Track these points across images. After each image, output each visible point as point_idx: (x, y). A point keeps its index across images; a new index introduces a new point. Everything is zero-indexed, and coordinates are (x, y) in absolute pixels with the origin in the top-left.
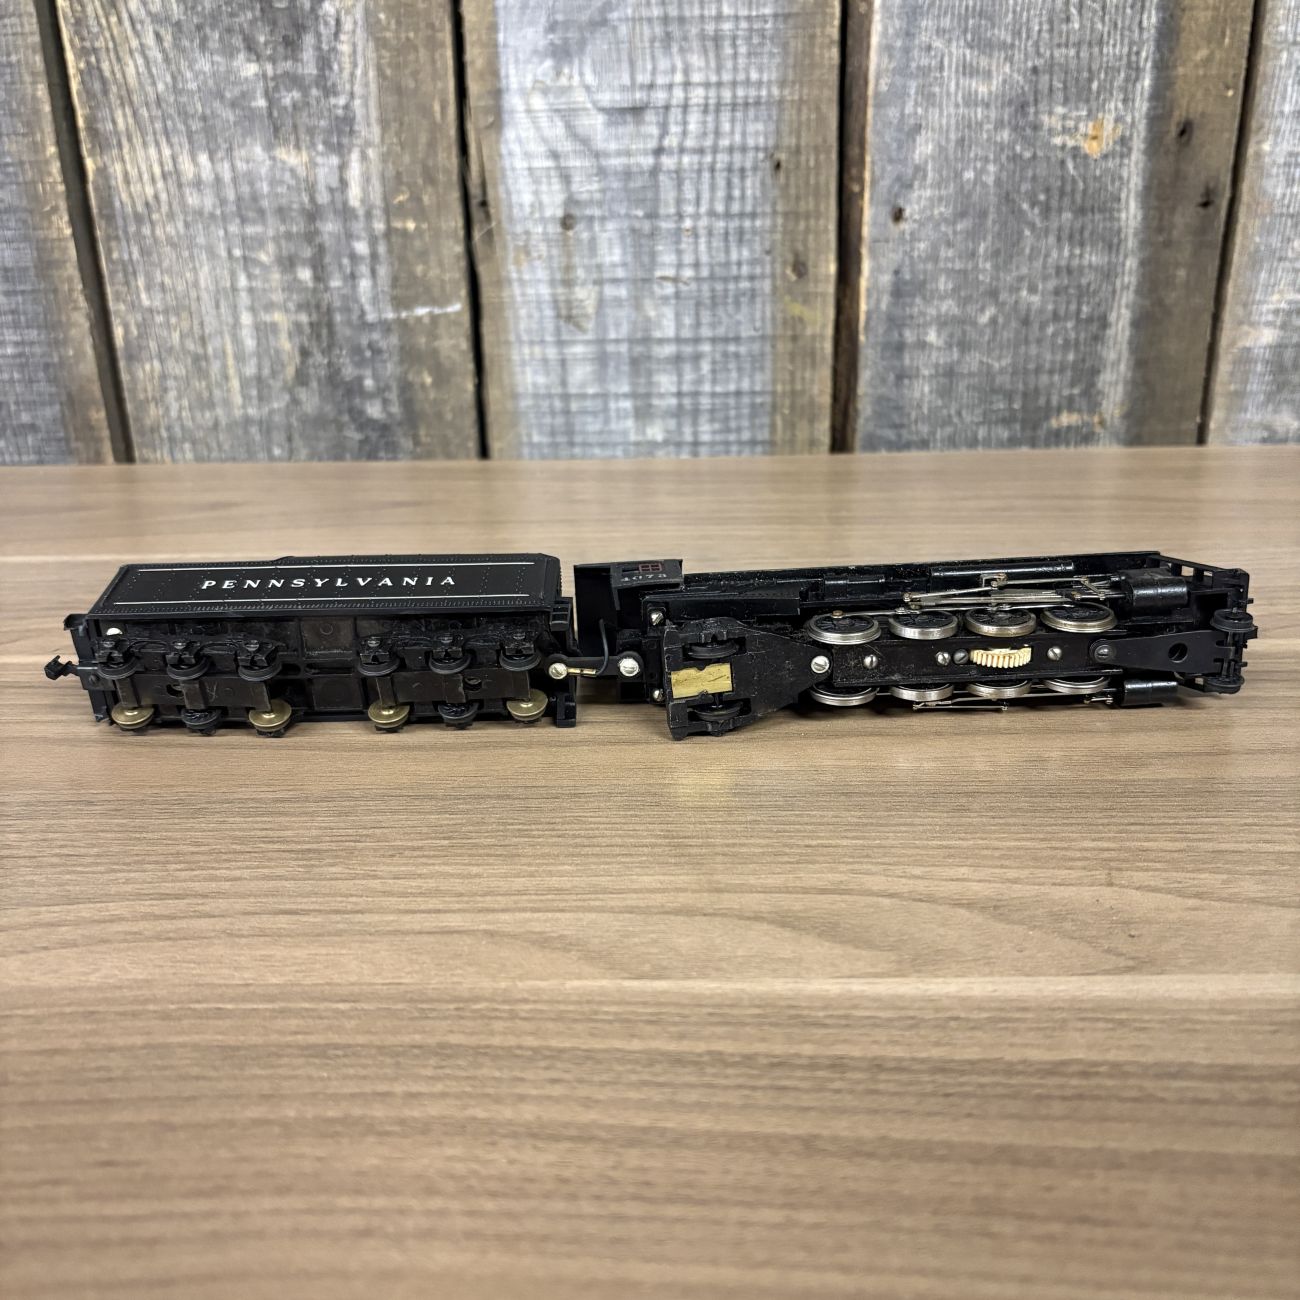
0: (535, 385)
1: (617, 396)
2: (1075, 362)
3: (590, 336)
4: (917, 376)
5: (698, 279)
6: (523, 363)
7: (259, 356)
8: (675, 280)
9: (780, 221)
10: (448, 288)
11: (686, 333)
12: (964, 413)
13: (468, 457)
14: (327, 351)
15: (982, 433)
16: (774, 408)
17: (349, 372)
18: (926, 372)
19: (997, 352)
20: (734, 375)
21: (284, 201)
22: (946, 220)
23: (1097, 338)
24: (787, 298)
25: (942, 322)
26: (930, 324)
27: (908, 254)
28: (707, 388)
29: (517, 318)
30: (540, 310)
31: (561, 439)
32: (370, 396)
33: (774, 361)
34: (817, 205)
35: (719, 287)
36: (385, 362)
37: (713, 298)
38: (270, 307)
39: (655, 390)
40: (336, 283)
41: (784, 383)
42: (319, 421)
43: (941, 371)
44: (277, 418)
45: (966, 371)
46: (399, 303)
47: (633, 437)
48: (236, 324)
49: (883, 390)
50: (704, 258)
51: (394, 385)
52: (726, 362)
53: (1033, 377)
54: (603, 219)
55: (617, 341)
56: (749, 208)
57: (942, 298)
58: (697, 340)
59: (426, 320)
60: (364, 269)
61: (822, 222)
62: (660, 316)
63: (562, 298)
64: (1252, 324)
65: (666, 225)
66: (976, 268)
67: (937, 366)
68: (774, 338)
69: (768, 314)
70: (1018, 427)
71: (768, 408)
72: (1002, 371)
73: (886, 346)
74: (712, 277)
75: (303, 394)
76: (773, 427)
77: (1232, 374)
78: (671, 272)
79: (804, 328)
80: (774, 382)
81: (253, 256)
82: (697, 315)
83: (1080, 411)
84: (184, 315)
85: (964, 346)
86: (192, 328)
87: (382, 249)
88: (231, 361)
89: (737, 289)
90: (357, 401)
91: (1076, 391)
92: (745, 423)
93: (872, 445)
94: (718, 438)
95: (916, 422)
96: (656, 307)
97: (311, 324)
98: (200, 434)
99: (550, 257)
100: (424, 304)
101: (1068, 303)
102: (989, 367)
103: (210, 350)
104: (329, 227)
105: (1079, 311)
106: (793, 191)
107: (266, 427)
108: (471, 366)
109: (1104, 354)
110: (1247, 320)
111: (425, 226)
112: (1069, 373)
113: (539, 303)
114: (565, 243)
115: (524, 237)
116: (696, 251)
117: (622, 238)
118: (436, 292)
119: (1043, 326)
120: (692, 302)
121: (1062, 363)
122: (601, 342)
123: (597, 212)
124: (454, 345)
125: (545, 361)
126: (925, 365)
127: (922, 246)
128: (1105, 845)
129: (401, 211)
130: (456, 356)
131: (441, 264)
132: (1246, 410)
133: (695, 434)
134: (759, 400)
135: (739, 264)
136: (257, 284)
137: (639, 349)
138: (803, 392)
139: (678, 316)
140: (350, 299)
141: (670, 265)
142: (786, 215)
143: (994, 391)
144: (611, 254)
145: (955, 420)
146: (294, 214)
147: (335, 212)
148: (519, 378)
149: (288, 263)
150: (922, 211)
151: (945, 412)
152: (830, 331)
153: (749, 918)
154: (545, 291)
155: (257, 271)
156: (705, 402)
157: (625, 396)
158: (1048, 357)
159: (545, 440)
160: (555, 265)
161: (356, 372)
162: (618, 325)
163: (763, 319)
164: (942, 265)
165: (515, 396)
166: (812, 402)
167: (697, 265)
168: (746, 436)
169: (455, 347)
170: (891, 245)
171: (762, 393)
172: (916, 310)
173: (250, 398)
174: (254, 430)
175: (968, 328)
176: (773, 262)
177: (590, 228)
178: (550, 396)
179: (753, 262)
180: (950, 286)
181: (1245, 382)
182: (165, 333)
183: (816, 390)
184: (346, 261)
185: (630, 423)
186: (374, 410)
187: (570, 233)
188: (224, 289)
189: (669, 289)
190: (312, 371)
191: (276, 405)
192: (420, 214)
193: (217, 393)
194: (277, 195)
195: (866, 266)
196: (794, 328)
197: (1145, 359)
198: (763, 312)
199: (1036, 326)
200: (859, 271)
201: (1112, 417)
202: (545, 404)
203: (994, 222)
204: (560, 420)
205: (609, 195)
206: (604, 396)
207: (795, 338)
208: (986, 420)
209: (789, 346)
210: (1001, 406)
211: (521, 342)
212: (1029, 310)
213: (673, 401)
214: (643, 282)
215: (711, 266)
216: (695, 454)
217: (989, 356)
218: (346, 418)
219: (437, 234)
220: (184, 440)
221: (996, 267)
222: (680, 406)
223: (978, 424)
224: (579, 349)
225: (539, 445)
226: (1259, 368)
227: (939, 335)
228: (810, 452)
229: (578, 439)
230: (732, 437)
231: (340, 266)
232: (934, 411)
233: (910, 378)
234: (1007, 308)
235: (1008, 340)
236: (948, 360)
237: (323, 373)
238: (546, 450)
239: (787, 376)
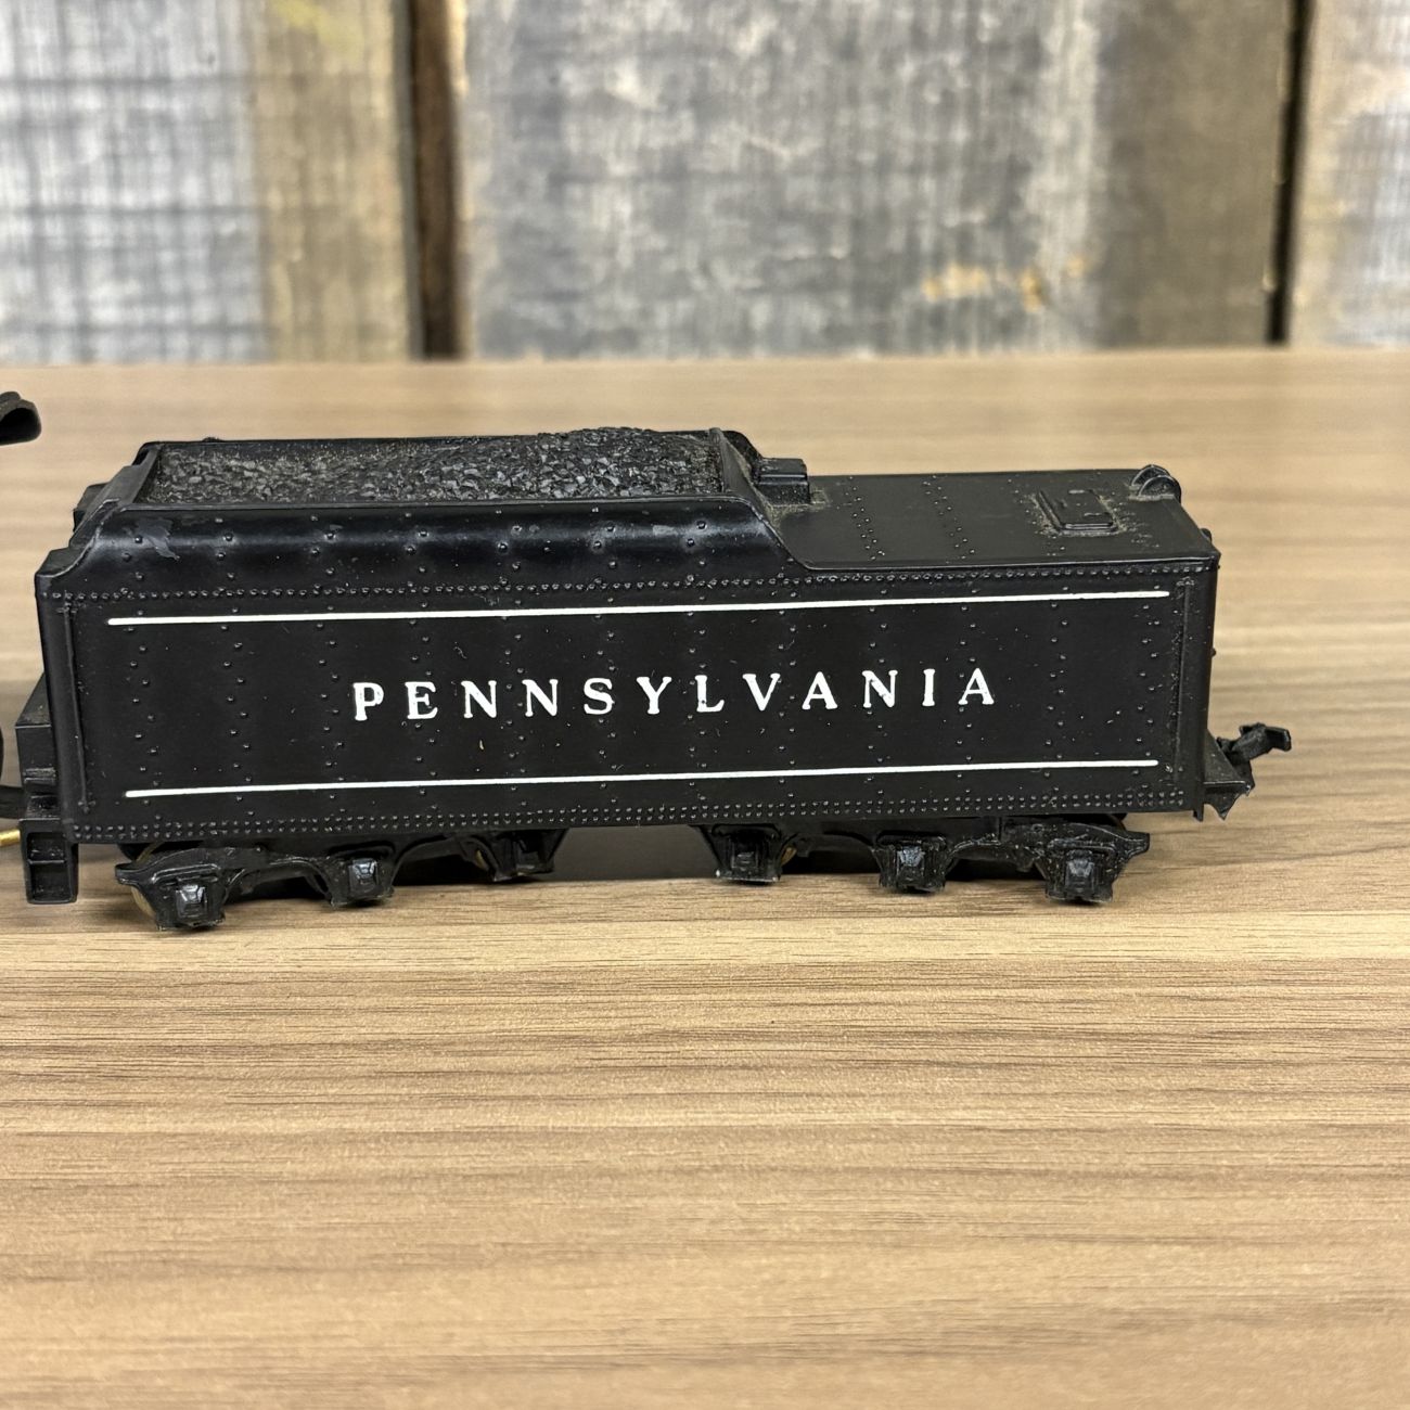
2: (971, 149)
4: (599, 178)
11: (40, 65)
12: (716, 269)
15: (761, 313)
16: (267, 248)
18: (619, 168)
19: (784, 123)
20: (161, 166)
23: (1019, 90)
25: (650, 50)
26: (622, 53)
28: (99, 196)
33: (257, 136)
41: (284, 188)
43: (657, 167)
45: (712, 167)
49: (517, 211)
52: (143, 138)
53: (872, 182)
58: (65, 83)
64: (1379, 60)
67: (644, 153)
68: (250, 80)
69: (233, 26)
70: (843, 300)
71: (252, 247)
72: (799, 169)
73: (520, 105)
76: (267, 294)
77: (1339, 176)
79: (321, 58)
80: (260, 184)
82: (62, 23)
83: (988, 264)
85: (706, 107)
91: (977, 216)
92: (200, 282)
93: (507, 339)
94: (140, 315)
95: (606, 286)
101: (946, 6)
102: (769, 158)
105: (972, 27)
109: (1039, 130)
110: (1366, 51)
112: (957, 174)
119: (889, 63)
121: (938, 149)
126: (617, 151)
133: (82, 305)
134: (228, 228)
138: (330, 210)
139: (16, 26)
143: (784, 215)
145: (698, 283)
151: (671, 263)
152: (381, 65)
156: (98, 231)
158: (906, 133)
163: (221, 35)
166: (354, 233)
168: (204, 311)
171: (235, 211)
172: (584, 19)
175: (713, 64)
181: (1371, 195)
183: (361, 204)
196: (296, 58)
197: (1136, 139)
198: (220, 19)
199: (873, 61)
201: (1064, 274)
207: (299, 82)
208: (768, 286)
209: (291, 102)
210: (803, 251)
212: (853, 22)
213: (22, 228)
216: (86, 355)
222: (39, 241)
223: (751, 294)
227: (645, 80)
228: (364, 358)
230: (172, 315)
232: (646, 261)
233: (587, 181)
234: (801, 16)
235: (809, 95)
236: (671, 142)
239: (288, 171)
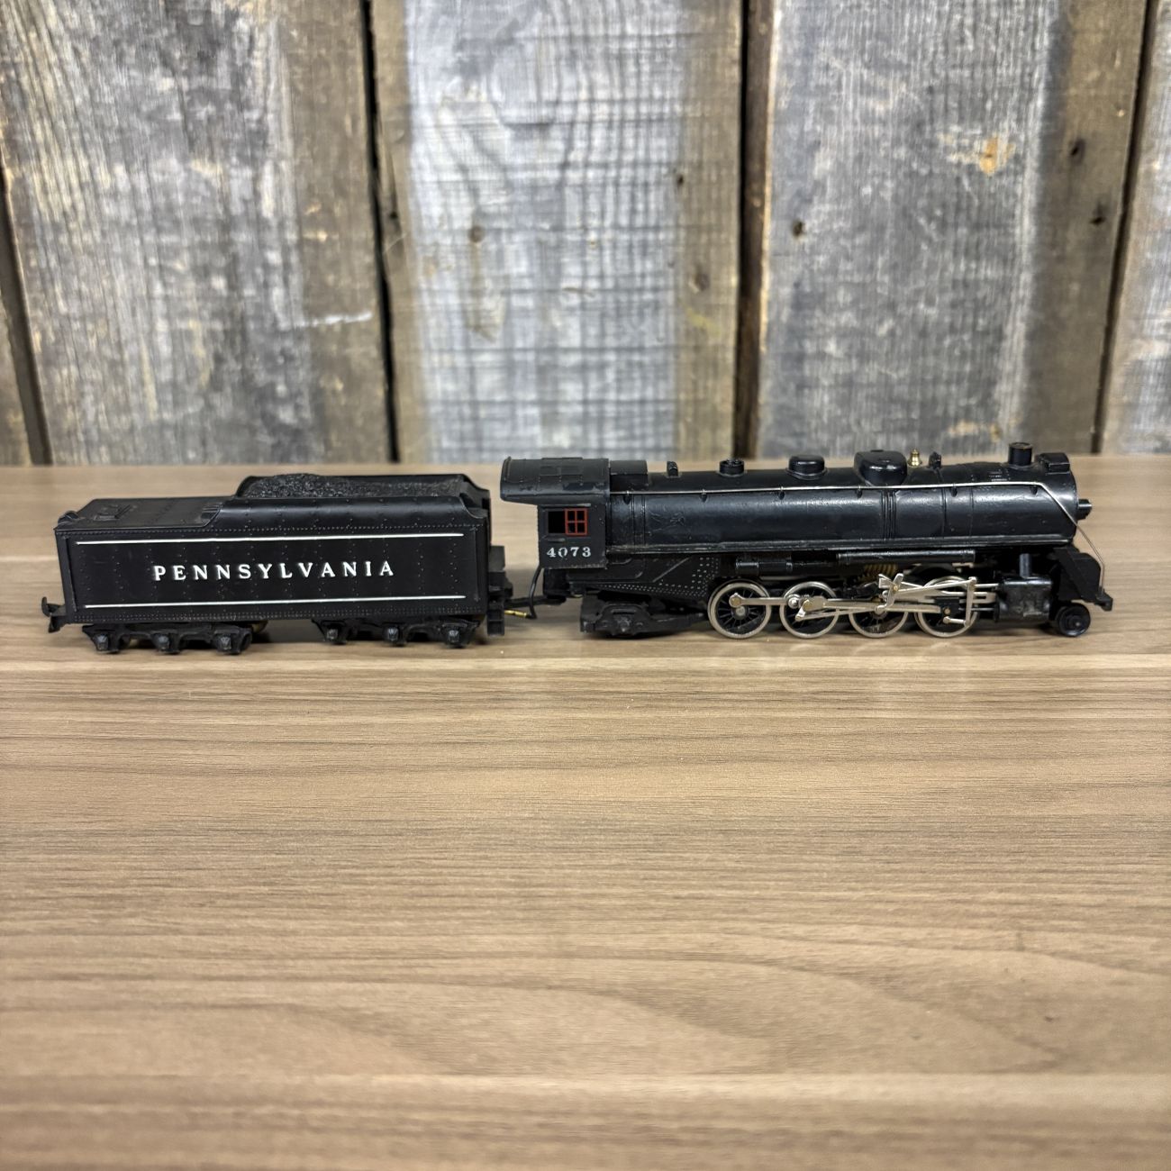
0: (445, 392)
1: (525, 404)
2: (971, 373)
3: (498, 345)
4: (817, 386)
5: (602, 290)
6: (433, 371)
7: (174, 362)
8: (581, 291)
9: (682, 234)
10: (359, 296)
11: (592, 343)
12: (863, 423)
13: (378, 460)
14: (241, 358)
15: (881, 442)
16: (678, 417)
17: (261, 378)
18: (826, 382)
19: (895, 364)
20: (638, 383)
21: (199, 212)
22: (845, 235)
23: (994, 350)
24: (690, 310)
25: (843, 334)
26: (830, 335)
27: (808, 267)
28: (612, 396)
29: (426, 328)
30: (450, 320)
31: (470, 445)
32: (283, 401)
33: (677, 371)
34: (719, 218)
35: (623, 298)
36: (297, 369)
37: (618, 309)
38: (185, 314)
39: (562, 398)
40: (249, 292)
41: (686, 392)
42: (233, 426)
43: (840, 381)
44: (192, 423)
45: (865, 381)
46: (311, 312)
47: (539, 444)
48: (152, 332)
49: (783, 400)
50: (609, 270)
51: (306, 391)
52: (630, 372)
53: (930, 387)
54: (510, 231)
55: (525, 350)
56: (652, 222)
57: (841, 310)
58: (602, 350)
59: (337, 329)
60: (276, 278)
61: (723, 236)
62: (566, 327)
63: (470, 308)
64: (1144, 338)
65: (572, 238)
66: (874, 281)
67: (836, 376)
68: (677, 348)
69: (672, 325)
70: (916, 436)
71: (671, 417)
72: (900, 382)
73: (787, 357)
74: (616, 289)
75: (217, 400)
76: (676, 435)
77: (1125, 385)
78: (576, 284)
79: (707, 339)
80: (677, 391)
81: (169, 264)
82: (602, 325)
83: (977, 421)
84: (101, 322)
85: (864, 357)
86: (108, 335)
87: (294, 259)
88: (146, 367)
89: (641, 301)
90: (270, 407)
91: (973, 401)
92: (650, 430)
93: (773, 453)
94: (624, 444)
95: (816, 431)
96: (562, 317)
97: (225, 332)
98: (116, 438)
99: (459, 268)
100: (336, 313)
101: (964, 316)
102: (887, 377)
103: (126, 356)
104: (243, 237)
105: (975, 324)
106: (695, 205)
107: (181, 431)
108: (381, 373)
109: (1000, 367)
110: (1139, 334)
111: (336, 237)
112: (966, 384)
113: (448, 313)
114: (473, 255)
115: (433, 249)
116: (601, 263)
117: (529, 250)
118: (347, 301)
119: (940, 339)
120: (597, 313)
121: (959, 374)
122: (508, 350)
123: (504, 224)
124: (366, 353)
125: (454, 369)
126: (825, 375)
127: (821, 259)
128: (1013, 897)
129: (313, 222)
130: (366, 363)
131: (351, 273)
132: (1139, 422)
133: (601, 440)
134: (662, 408)
135: (643, 276)
136: (172, 292)
137: (545, 358)
138: (705, 401)
139: (583, 326)
140: (263, 307)
141: (575, 277)
142: (688, 228)
143: (892, 401)
144: (518, 266)
145: (855, 429)
146: (209, 225)
147: (249, 222)
148: (428, 385)
149: (203, 272)
150: (821, 225)
151: (844, 421)
152: (731, 342)
153: (601, 993)
154: (454, 301)
155: (172, 280)
156: (610, 410)
157: (533, 403)
158: (946, 368)
159: (455, 445)
160: (464, 276)
161: (269, 378)
162: (525, 335)
163: (666, 331)
164: (841, 278)
165: (424, 403)
166: (714, 411)
167: (601, 277)
168: (650, 442)
169: (366, 354)
170: (791, 258)
171: (665, 401)
172: (816, 321)
173: (166, 403)
174: (169, 434)
175: (867, 340)
176: (676, 274)
177: (497, 240)
178: (459, 403)
179: (656, 274)
180: (849, 299)
181: (1138, 394)
182: (82, 339)
183: (718, 399)
184: (259, 271)
185: (537, 430)
186: (286, 415)
187: (479, 245)
188: (141, 298)
189: (575, 300)
190: (226, 377)
191: (190, 410)
192: (331, 224)
193: (133, 398)
194: (192, 206)
195: (767, 278)
196: (696, 338)
197: (1040, 371)
198: (667, 324)
199: (933, 338)
200: (760, 284)
201: (1008, 427)
202: (454, 411)
203: (892, 236)
204: (468, 427)
205: (516, 207)
206: (512, 403)
207: (697, 349)
208: (885, 430)
209: (692, 356)
210: (900, 415)
211: (430, 350)
212: (926, 323)
213: (579, 409)
214: (549, 293)
215: (616, 278)
217: (887, 366)
218: (258, 423)
219: (348, 244)
220: (100, 443)
221: (895, 281)
222: (586, 414)
223: (876, 433)
224: (486, 358)
225: (449, 450)
226: (1152, 380)
227: (838, 347)
229: (487, 444)
230: (637, 444)
231: (254, 275)
232: (833, 420)
233: (810, 388)
234: (905, 320)
235: (906, 352)
236: (848, 371)
237: (236, 379)
238: (455, 456)
239: (690, 386)
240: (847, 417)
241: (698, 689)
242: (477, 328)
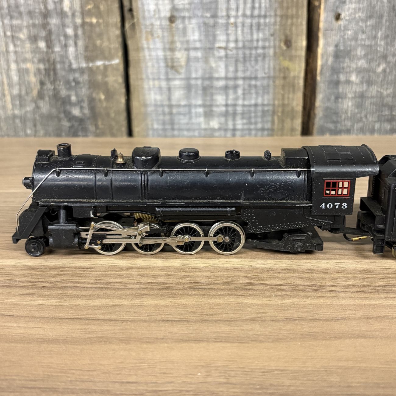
0: (155, 100)
1: (196, 106)
3: (183, 76)
4: (345, 98)
5: (237, 48)
6: (150, 89)
7: (20, 84)
8: (226, 48)
9: (278, 19)
10: (113, 51)
11: (231, 75)
12: (368, 116)
13: (122, 136)
14: (53, 82)
15: (377, 126)
16: (274, 113)
17: (64, 92)
18: (350, 95)
19: (385, 86)
20: (254, 96)
21: (31, 8)
22: (362, 20)
24: (281, 58)
25: (359, 71)
26: (353, 72)
27: (343, 37)
28: (240, 102)
29: (147, 67)
30: (158, 63)
31: (168, 127)
32: (75, 105)
33: (274, 89)
34: (297, 12)
35: (247, 52)
36: (81, 88)
37: (244, 58)
38: (25, 61)
39: (214, 103)
40: (57, 49)
41: (279, 100)
42: (49, 117)
43: (357, 94)
44: (29, 115)
45: (370, 96)
46: (89, 59)
47: (203, 126)
48: (9, 69)
49: (328, 104)
50: (240, 38)
51: (86, 100)
52: (250, 90)
54: (190, 18)
55: (196, 79)
56: (263, 13)
57: (359, 59)
58: (236, 79)
59: (102, 68)
60: (71, 42)
61: (299, 20)
62: (218, 66)
63: (169, 57)
65: (222, 21)
66: (376, 44)
67: (355, 92)
68: (274, 78)
69: (272, 65)
70: (395, 124)
71: (271, 113)
72: (388, 96)
73: (330, 82)
74: (244, 47)
75: (41, 104)
76: (273, 122)
78: (223, 45)
79: (290, 73)
80: (274, 99)
81: (17, 35)
82: (236, 66)
85: (370, 83)
87: (80, 32)
88: (6, 87)
89: (256, 53)
90: (68, 107)
92: (259, 120)
93: (322, 132)
94: (246, 127)
95: (344, 120)
96: (216, 62)
97: (45, 69)
99: (163, 37)
100: (101, 59)
102: (381, 93)
104: (54, 21)
106: (285, 5)
107: (23, 120)
108: (123, 90)
111: (101, 21)
113: (158, 59)
114: (171, 29)
115: (150, 27)
116: (236, 34)
117: (199, 27)
118: (107, 54)
120: (234, 60)
122: (188, 79)
123: (186, 14)
125: (160, 88)
126: (350, 92)
127: (349, 33)
129: (90, 13)
130: (116, 86)
131: (109, 40)
133: (234, 125)
134: (266, 108)
135: (258, 41)
136: (19, 49)
137: (207, 83)
138: (288, 105)
139: (227, 67)
140: (64, 56)
141: (223, 41)
142: (281, 17)
143: (383, 105)
144: (194, 35)
145: (364, 119)
146: (37, 15)
147: (57, 13)
148: (147, 97)
149: (34, 39)
150: (350, 15)
151: (359, 115)
152: (302, 74)
154: (161, 53)
155: (19, 43)
156: (239, 109)
157: (200, 106)
159: (160, 127)
160: (166, 41)
161: (67, 93)
162: (196, 71)
163: (269, 68)
164: (359, 42)
165: (145, 105)
166: (293, 110)
167: (236, 41)
168: (259, 126)
169: (116, 81)
170: (334, 32)
171: (268, 105)
172: (346, 65)
173: (16, 105)
174: (18, 121)
175: (371, 74)
176: (274, 40)
177: (183, 22)
178: (162, 106)
179: (264, 40)
180: (363, 53)
183: (295, 103)
184: (62, 38)
185: (202, 119)
186: (76, 112)
187: (174, 25)
188: (3, 52)
189: (222, 53)
190: (46, 92)
191: (28, 109)
192: (99, 15)
194: (28, 5)
195: (321, 42)
196: (284, 73)
198: (269, 65)
200: (317, 45)
202: (160, 109)
203: (386, 21)
204: (167, 118)
205: (193, 6)
206: (189, 106)
207: (285, 78)
208: (379, 120)
209: (282, 82)
210: (387, 113)
211: (148, 79)
213: (224, 109)
214: (209, 49)
215: (244, 42)
216: (234, 135)
217: (381, 87)
218: (62, 115)
219: (107, 25)
221: (387, 44)
222: (227, 112)
223: (375, 122)
224: (177, 83)
225: (157, 130)
227: (357, 77)
228: (292, 135)
229: (176, 127)
230: (252, 127)
231: (59, 41)
232: (354, 115)
233: (342, 98)
234: (391, 64)
235: (391, 80)
236: (361, 90)
237: (51, 93)
238: (161, 132)
239: (280, 97)
240: (360, 113)
241: (313, 283)
242: (173, 67)
